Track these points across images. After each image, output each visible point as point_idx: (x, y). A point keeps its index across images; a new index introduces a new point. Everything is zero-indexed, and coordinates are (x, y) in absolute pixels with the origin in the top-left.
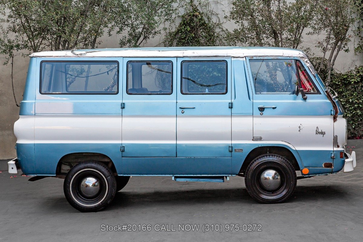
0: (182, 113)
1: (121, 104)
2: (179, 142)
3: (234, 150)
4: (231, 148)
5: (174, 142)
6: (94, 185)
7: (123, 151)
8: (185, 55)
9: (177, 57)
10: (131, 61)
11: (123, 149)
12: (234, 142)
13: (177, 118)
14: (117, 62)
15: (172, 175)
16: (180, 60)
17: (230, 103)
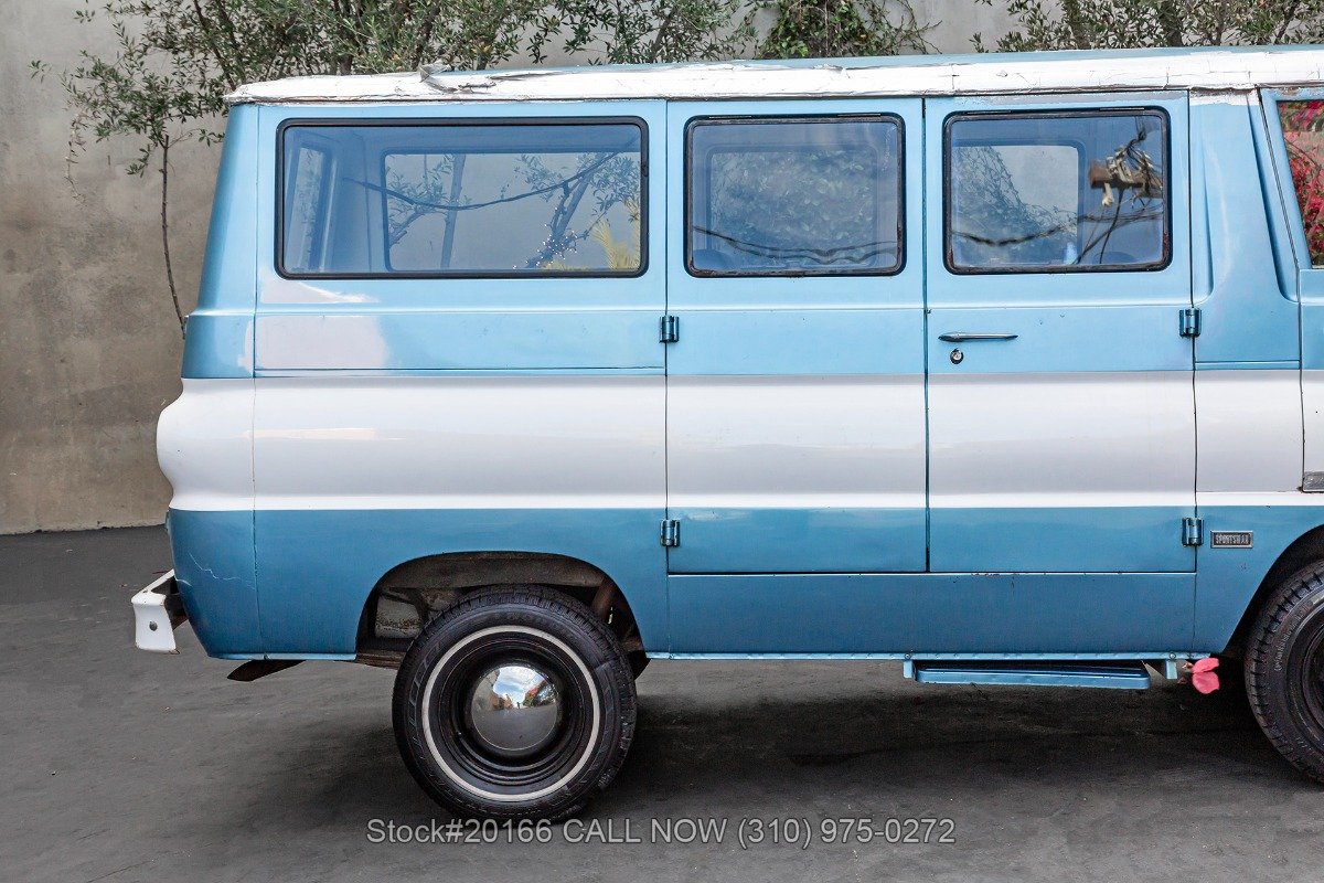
0: (954, 361)
1: (663, 323)
2: (939, 501)
3: (1207, 539)
4: (1195, 528)
5: (916, 501)
6: (533, 700)
7: (675, 545)
8: (963, 84)
9: (924, 97)
10: (707, 117)
11: (670, 533)
12: (1207, 499)
13: (930, 388)
14: (640, 124)
15: (901, 657)
16: (937, 112)
17: (1188, 312)
